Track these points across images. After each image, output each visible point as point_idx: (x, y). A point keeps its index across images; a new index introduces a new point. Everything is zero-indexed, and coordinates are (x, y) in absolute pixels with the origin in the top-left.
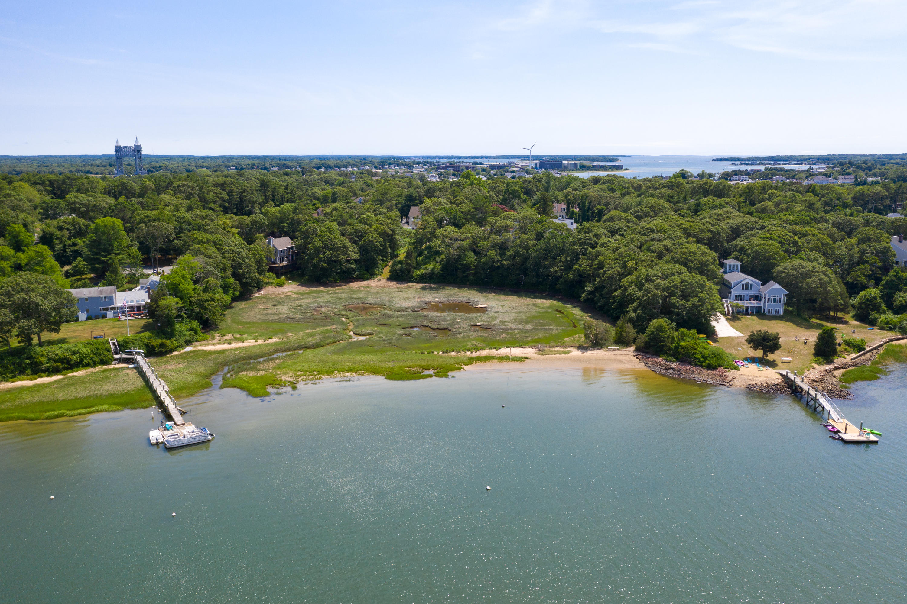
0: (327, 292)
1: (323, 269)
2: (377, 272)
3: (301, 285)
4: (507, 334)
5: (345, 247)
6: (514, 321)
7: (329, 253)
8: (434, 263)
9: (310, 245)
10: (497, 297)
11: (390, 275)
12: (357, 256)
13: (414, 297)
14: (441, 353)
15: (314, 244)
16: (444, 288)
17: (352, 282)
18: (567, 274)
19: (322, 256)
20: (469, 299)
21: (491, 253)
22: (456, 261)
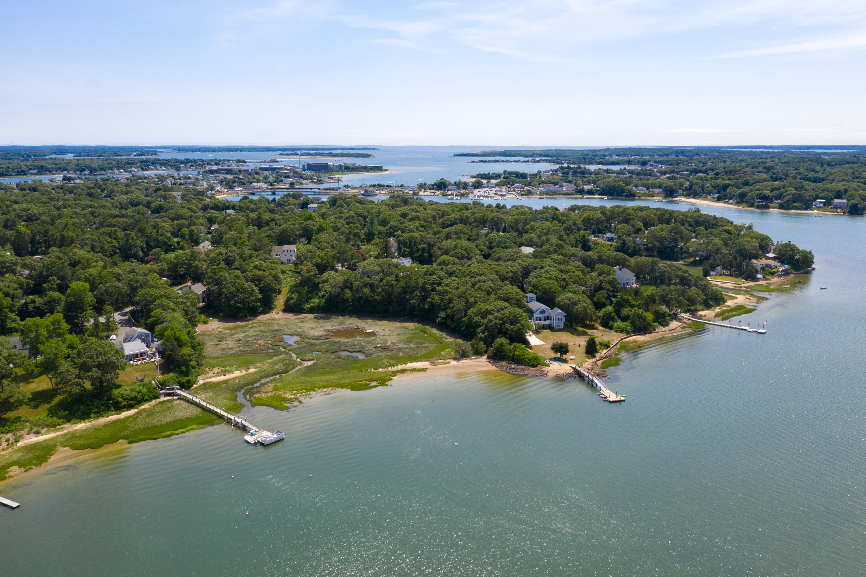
1: (239, 308)
2: (273, 306)
3: (222, 321)
4: (403, 352)
5: (253, 290)
6: (400, 341)
7: (241, 295)
8: (317, 297)
9: (224, 290)
10: (374, 323)
11: (285, 308)
12: (260, 296)
13: (316, 326)
14: (373, 370)
15: (229, 290)
16: (331, 317)
17: (257, 316)
18: (424, 305)
19: (237, 298)
20: (356, 326)
21: (364, 290)
22: (338, 297)
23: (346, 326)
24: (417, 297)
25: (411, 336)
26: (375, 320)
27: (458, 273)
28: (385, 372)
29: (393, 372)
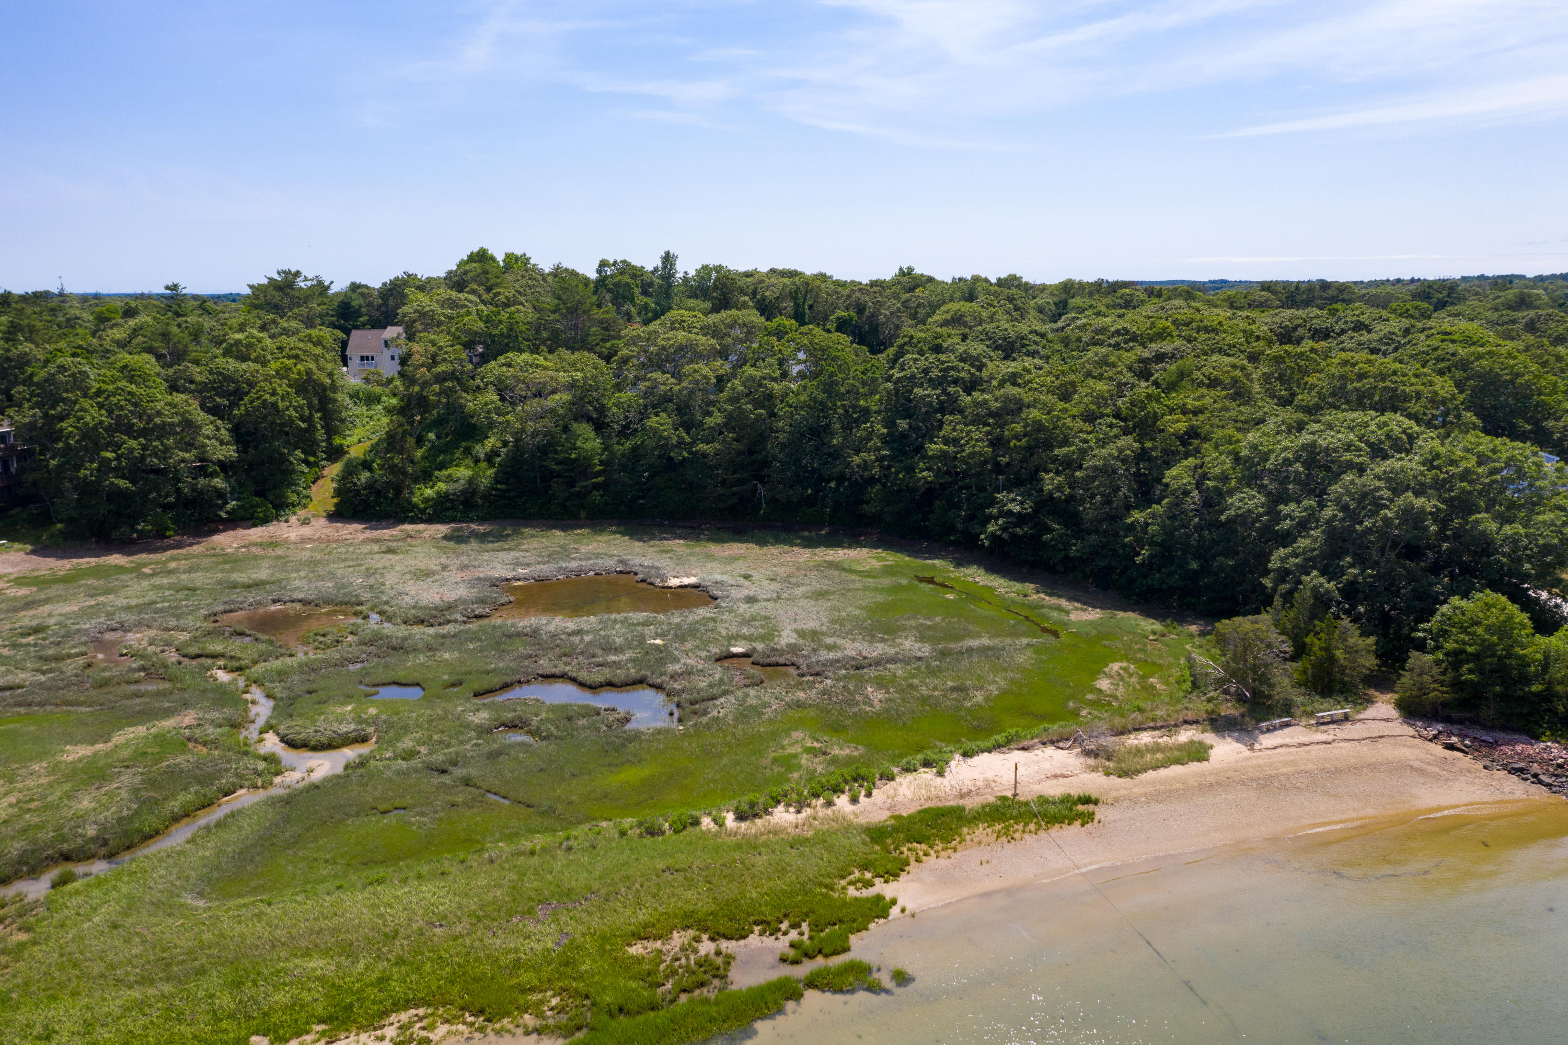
0: (136, 570)
1: (120, 494)
2: (293, 498)
3: (41, 550)
4: (884, 688)
5: (188, 424)
6: (841, 625)
7: (133, 443)
8: (469, 461)
9: (64, 425)
10: (698, 549)
11: (336, 505)
12: (229, 452)
13: (444, 568)
14: (730, 819)
15: (79, 419)
16: (516, 532)
17: (216, 531)
18: (911, 470)
19: (110, 455)
20: (621, 561)
21: (653, 421)
22: (546, 453)
23: (574, 565)
24: (875, 442)
26: (698, 539)
27: (1036, 343)
28: (822, 840)
29: (876, 834)
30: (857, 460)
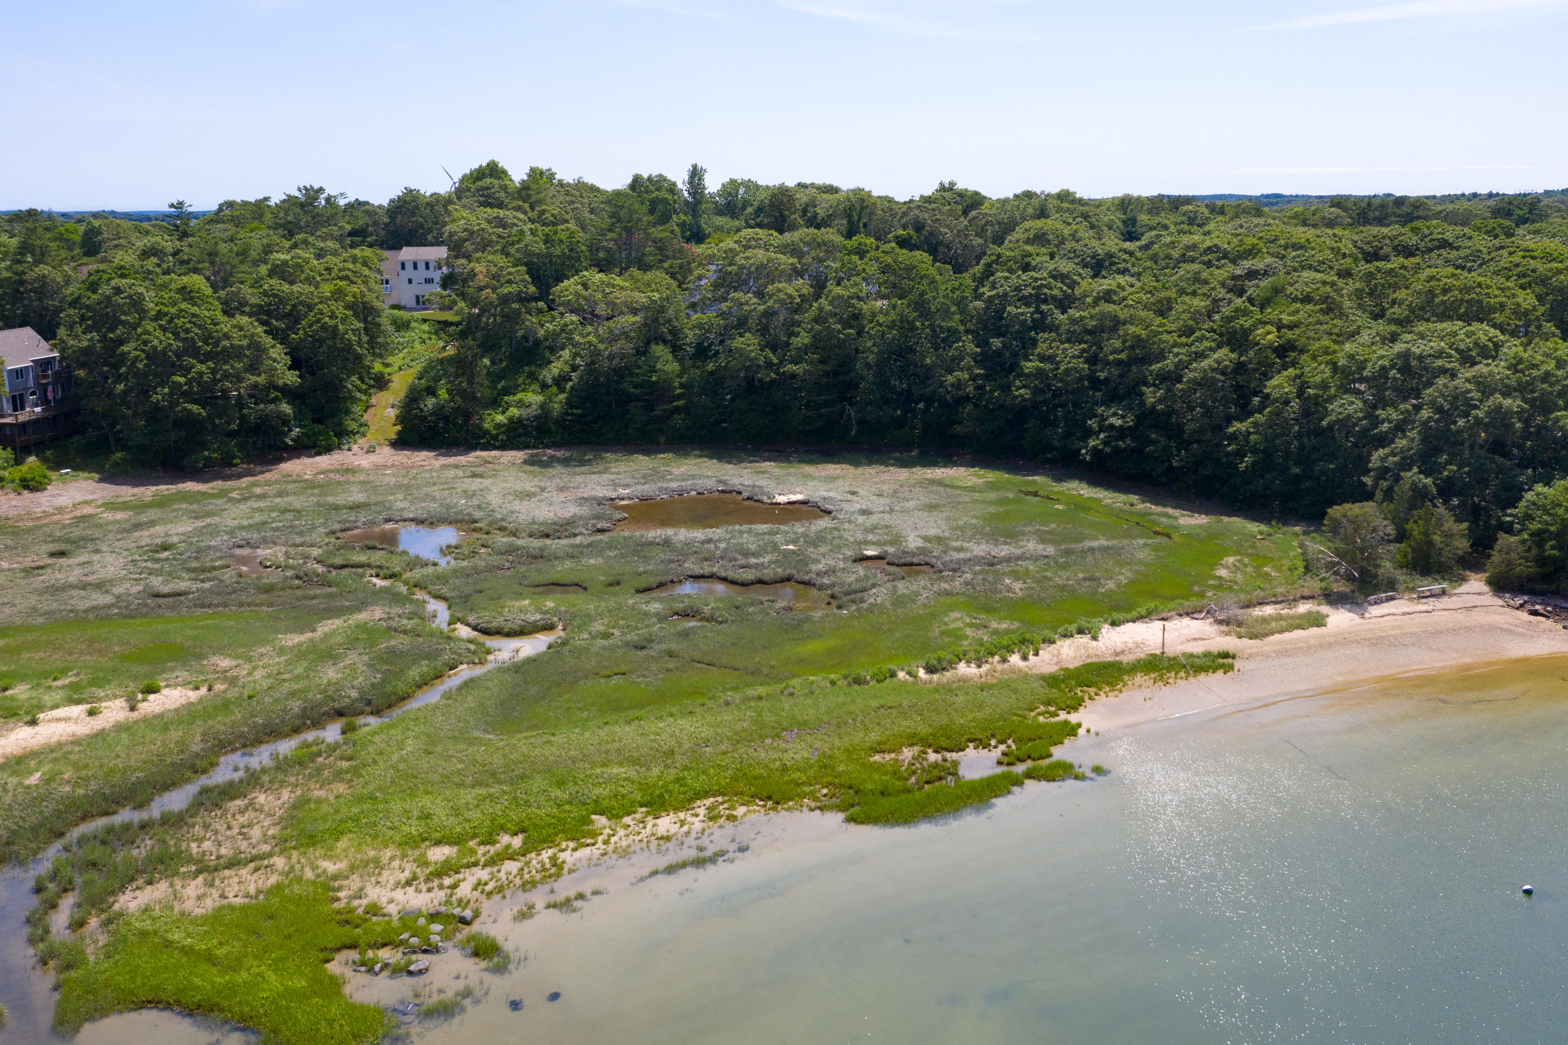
1: (193, 419)
2: (353, 426)
3: (111, 477)
5: (255, 346)
6: (963, 534)
7: (202, 368)
8: (536, 387)
9: (125, 348)
11: (399, 433)
12: (291, 378)
13: (543, 489)
15: (145, 343)
18: (1006, 388)
19: (182, 380)
20: (720, 482)
21: (737, 344)
22: (622, 377)
23: (674, 485)
24: (968, 361)
25: (992, 509)
26: (789, 461)
27: (1125, 261)
30: (950, 379)
